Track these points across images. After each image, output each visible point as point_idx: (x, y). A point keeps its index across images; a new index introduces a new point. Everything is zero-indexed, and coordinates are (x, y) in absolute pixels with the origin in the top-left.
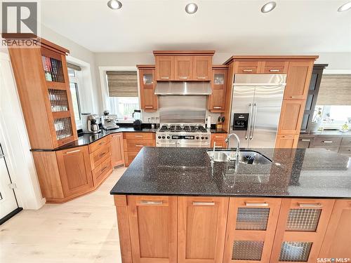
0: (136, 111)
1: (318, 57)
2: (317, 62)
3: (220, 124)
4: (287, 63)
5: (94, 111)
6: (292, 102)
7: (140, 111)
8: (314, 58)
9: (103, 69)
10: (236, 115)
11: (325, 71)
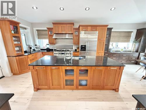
0: (47, 44)
1: (108, 25)
2: (108, 27)
3: (77, 49)
4: (98, 27)
5: (32, 44)
6: (101, 41)
7: (49, 44)
8: (107, 26)
9: (35, 29)
10: (82, 46)
11: (112, 30)
